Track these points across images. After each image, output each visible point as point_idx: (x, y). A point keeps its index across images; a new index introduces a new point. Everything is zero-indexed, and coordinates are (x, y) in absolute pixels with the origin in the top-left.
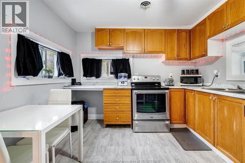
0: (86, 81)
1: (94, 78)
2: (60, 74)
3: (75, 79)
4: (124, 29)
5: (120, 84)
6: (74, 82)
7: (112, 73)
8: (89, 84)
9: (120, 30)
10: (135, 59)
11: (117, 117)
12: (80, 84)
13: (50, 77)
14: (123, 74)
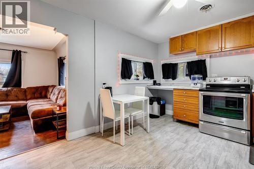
0: (165, 82)
1: (171, 80)
2: (144, 78)
3: (156, 81)
4: (196, 32)
5: (193, 85)
6: (155, 83)
7: (187, 75)
8: (167, 85)
9: (192, 34)
10: (212, 59)
11: (185, 114)
12: (160, 84)
13: (138, 79)
14: (196, 76)
